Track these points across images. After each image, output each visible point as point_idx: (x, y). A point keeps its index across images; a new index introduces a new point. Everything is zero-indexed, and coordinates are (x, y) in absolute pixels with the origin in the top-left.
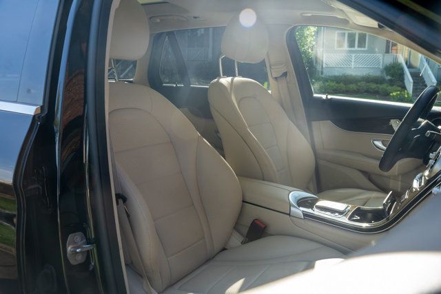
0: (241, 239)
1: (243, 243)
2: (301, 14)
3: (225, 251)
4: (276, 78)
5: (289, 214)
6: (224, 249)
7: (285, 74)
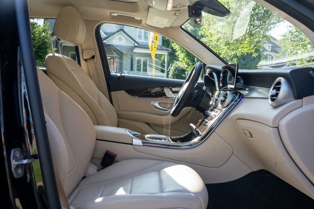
0: (96, 168)
1: (98, 171)
2: (111, 13)
3: (86, 178)
4: (86, 60)
5: (132, 144)
6: (84, 177)
7: (93, 57)
